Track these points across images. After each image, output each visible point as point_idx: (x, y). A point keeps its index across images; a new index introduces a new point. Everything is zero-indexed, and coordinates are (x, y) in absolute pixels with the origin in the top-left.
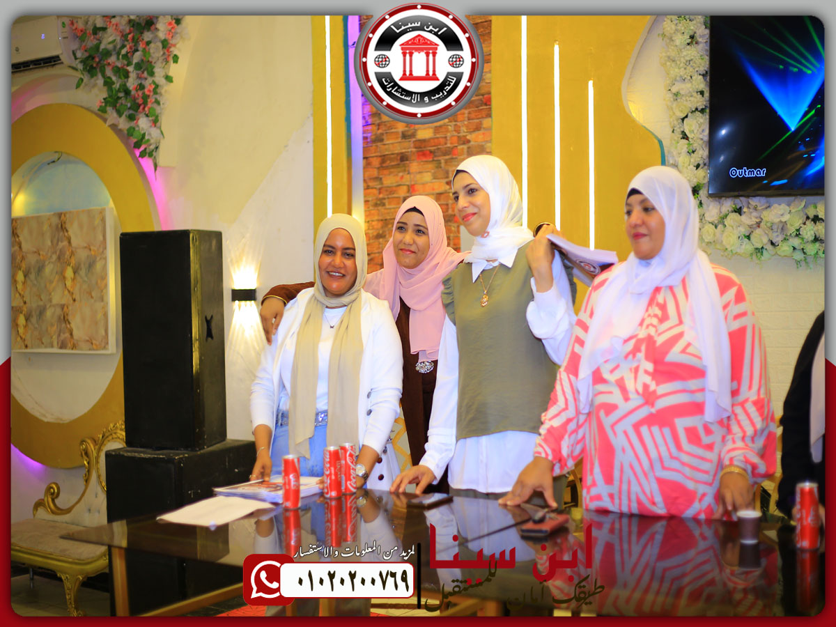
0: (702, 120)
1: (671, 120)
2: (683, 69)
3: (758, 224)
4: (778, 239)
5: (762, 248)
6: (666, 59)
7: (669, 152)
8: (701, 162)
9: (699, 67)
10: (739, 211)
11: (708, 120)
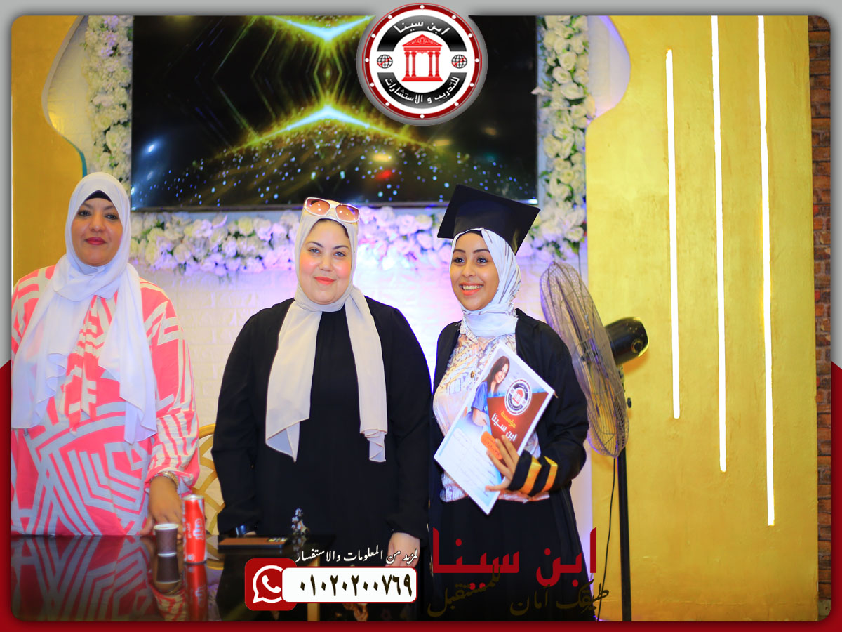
0: (124, 134)
1: (93, 132)
2: (105, 80)
3: (181, 240)
4: (200, 254)
5: (185, 264)
6: (88, 69)
7: (91, 165)
8: (124, 177)
9: (121, 79)
10: (162, 226)
11: (130, 134)
